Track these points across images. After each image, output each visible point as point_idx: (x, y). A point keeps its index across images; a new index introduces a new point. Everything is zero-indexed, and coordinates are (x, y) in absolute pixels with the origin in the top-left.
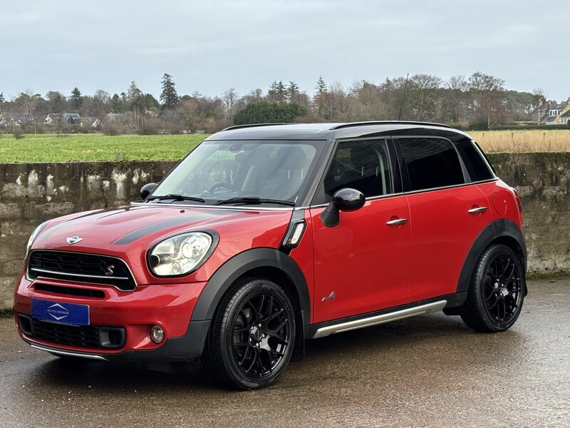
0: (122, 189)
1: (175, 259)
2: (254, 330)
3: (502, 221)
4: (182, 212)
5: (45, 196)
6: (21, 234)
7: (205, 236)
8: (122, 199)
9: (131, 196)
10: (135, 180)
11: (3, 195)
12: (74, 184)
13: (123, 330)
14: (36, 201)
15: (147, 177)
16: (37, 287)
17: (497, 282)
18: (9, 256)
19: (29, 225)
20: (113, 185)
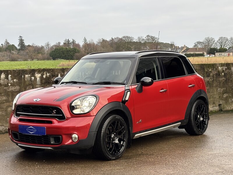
0: (39, 80)
1: (82, 107)
2: (113, 136)
3: (200, 90)
4: (80, 88)
5: (8, 84)
7: (93, 97)
8: (39, 85)
9: (43, 83)
10: (44, 76)
12: (20, 79)
13: (61, 136)
14: (4, 86)
15: (49, 75)
16: (20, 120)
17: (199, 115)
19: (1, 96)
20: (36, 79)
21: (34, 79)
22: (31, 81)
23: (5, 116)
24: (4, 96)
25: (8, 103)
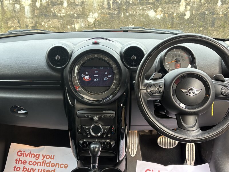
0: (29, 11)
10: (38, 4)
15: (47, 2)
21: (20, 9)
22: (15, 11)
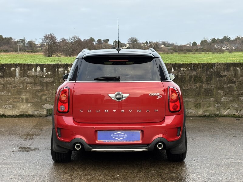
5: (43, 75)
6: (34, 88)
11: (28, 75)
12: (54, 72)
14: (39, 77)
18: (30, 96)
19: (37, 85)
20: (68, 72)
23: (40, 102)
24: (39, 85)
25: (43, 92)
